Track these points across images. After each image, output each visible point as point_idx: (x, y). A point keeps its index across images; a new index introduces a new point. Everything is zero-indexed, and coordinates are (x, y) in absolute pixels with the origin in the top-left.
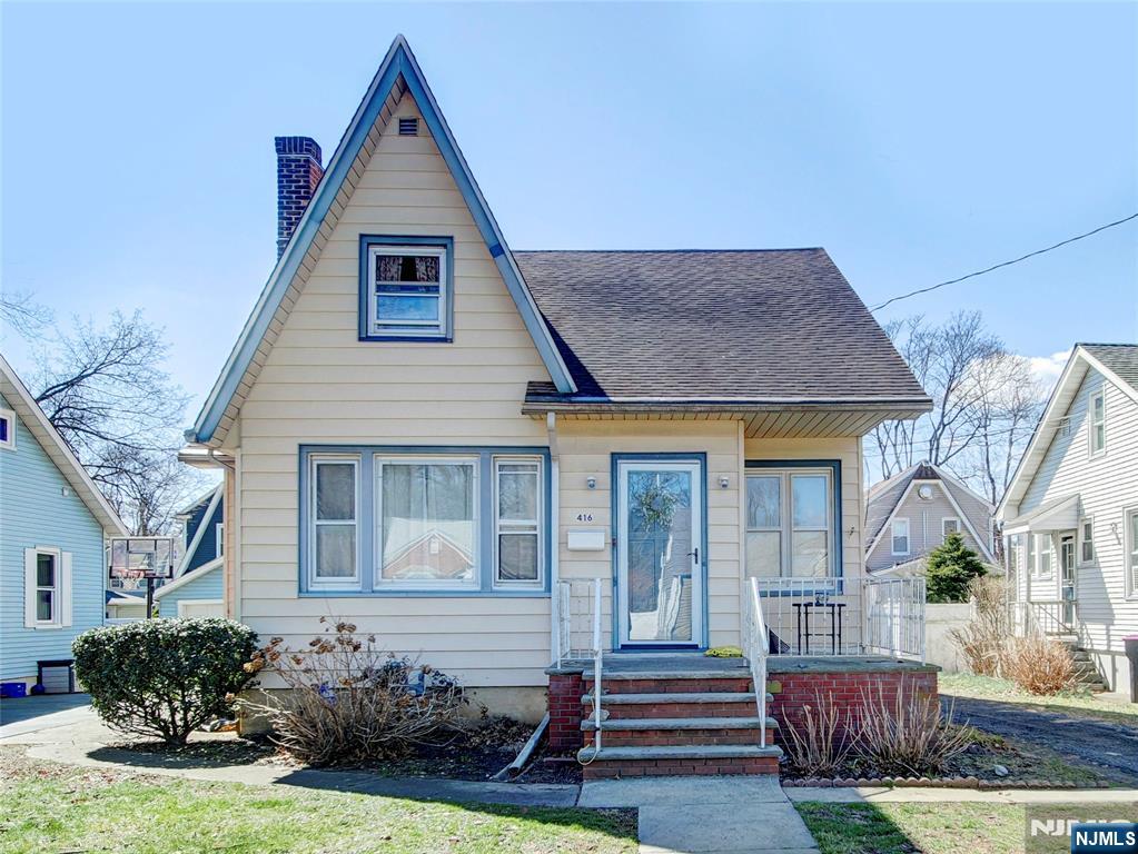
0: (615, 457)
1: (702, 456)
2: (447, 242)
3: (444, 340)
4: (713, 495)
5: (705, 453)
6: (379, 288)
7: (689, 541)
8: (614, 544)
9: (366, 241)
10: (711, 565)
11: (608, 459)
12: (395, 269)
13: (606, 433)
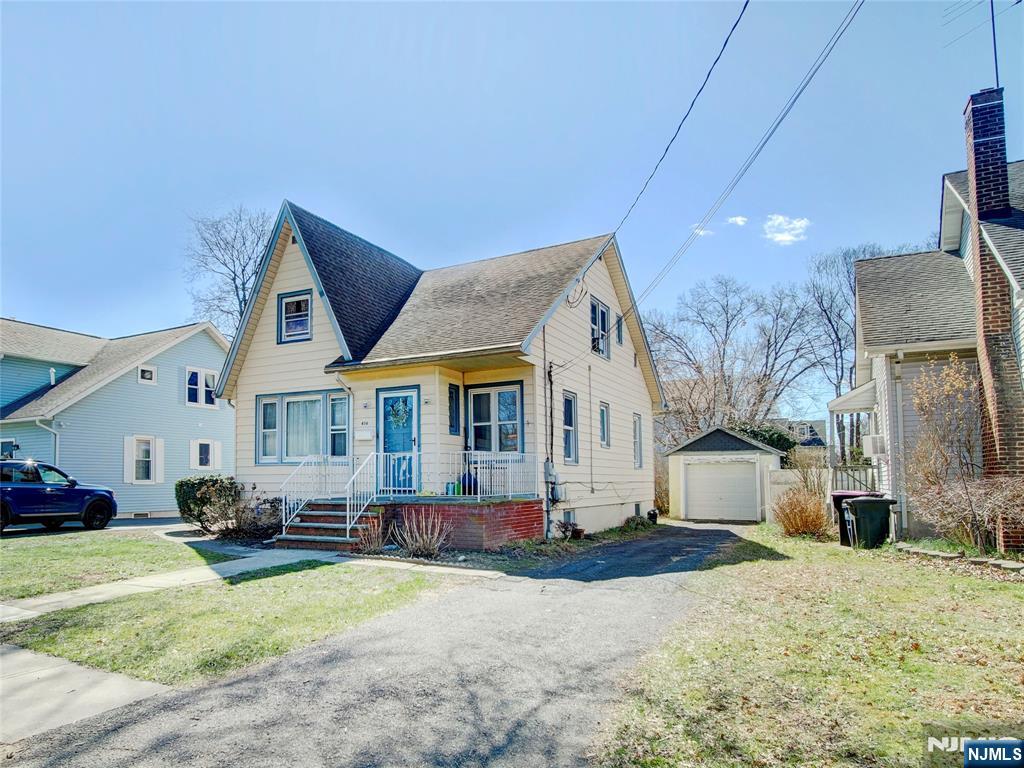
0: (378, 390)
1: (417, 387)
2: (309, 292)
3: (308, 340)
4: (424, 408)
5: (419, 385)
6: (287, 318)
7: (411, 433)
8: (378, 436)
9: (281, 297)
10: (422, 446)
11: (375, 391)
12: (293, 308)
13: (374, 378)
